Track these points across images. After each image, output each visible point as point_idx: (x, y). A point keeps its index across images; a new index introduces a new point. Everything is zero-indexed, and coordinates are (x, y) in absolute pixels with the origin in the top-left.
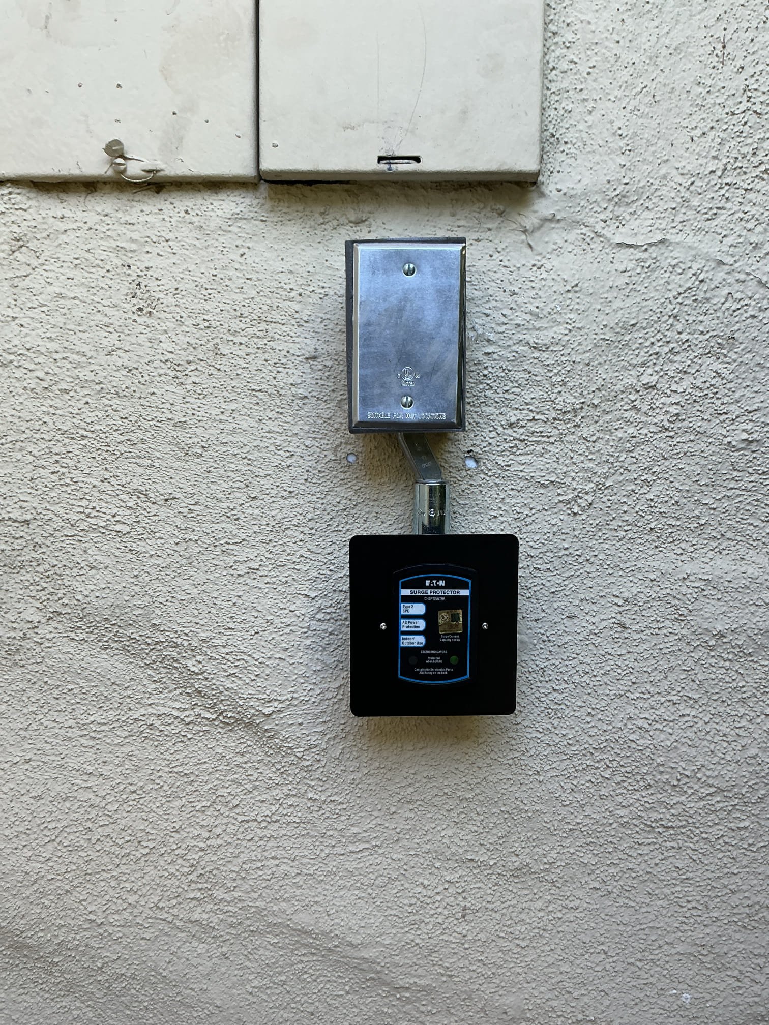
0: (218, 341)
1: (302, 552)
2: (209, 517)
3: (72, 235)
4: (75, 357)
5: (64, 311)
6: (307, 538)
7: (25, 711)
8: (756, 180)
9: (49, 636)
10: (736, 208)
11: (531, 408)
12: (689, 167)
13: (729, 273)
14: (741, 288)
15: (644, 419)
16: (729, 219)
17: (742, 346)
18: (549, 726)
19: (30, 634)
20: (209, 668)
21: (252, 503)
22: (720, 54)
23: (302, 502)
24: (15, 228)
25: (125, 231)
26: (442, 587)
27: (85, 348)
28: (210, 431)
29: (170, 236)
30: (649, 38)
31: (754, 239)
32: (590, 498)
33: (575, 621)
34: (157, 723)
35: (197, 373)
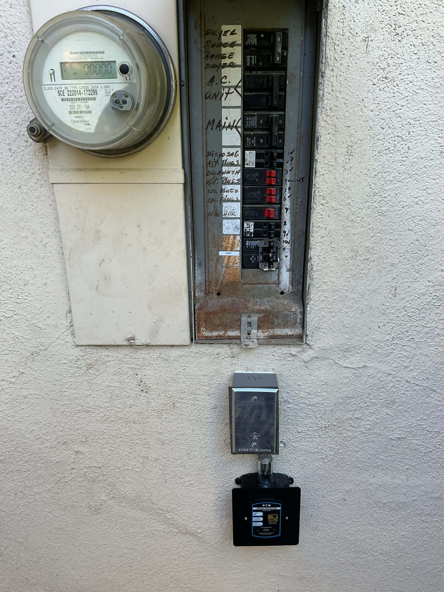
0: (175, 401)
1: (212, 477)
2: (173, 466)
3: (112, 363)
4: (116, 409)
5: (111, 392)
6: (213, 472)
7: (103, 528)
8: (408, 342)
9: (111, 504)
10: (397, 353)
11: (308, 426)
12: (377, 338)
13: (393, 378)
14: (399, 383)
15: (355, 429)
16: (394, 357)
17: (398, 404)
18: (313, 533)
19: (104, 504)
20: (175, 517)
21: (191, 461)
22: (394, 293)
23: (211, 460)
24: (88, 361)
25: (135, 361)
26: (269, 507)
27: (120, 406)
28: (172, 435)
29: (154, 363)
30: (361, 287)
31: (405, 365)
32: (332, 457)
33: (325, 498)
34: (155, 533)
35: (166, 414)
